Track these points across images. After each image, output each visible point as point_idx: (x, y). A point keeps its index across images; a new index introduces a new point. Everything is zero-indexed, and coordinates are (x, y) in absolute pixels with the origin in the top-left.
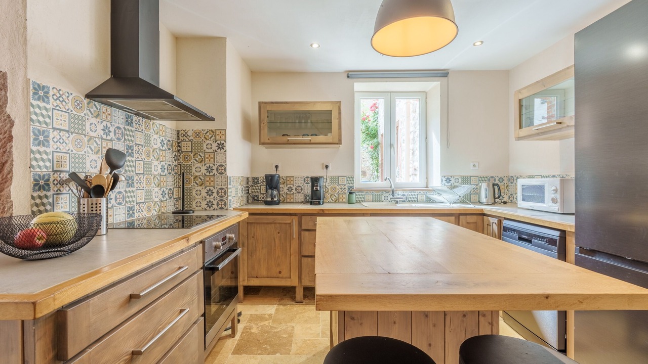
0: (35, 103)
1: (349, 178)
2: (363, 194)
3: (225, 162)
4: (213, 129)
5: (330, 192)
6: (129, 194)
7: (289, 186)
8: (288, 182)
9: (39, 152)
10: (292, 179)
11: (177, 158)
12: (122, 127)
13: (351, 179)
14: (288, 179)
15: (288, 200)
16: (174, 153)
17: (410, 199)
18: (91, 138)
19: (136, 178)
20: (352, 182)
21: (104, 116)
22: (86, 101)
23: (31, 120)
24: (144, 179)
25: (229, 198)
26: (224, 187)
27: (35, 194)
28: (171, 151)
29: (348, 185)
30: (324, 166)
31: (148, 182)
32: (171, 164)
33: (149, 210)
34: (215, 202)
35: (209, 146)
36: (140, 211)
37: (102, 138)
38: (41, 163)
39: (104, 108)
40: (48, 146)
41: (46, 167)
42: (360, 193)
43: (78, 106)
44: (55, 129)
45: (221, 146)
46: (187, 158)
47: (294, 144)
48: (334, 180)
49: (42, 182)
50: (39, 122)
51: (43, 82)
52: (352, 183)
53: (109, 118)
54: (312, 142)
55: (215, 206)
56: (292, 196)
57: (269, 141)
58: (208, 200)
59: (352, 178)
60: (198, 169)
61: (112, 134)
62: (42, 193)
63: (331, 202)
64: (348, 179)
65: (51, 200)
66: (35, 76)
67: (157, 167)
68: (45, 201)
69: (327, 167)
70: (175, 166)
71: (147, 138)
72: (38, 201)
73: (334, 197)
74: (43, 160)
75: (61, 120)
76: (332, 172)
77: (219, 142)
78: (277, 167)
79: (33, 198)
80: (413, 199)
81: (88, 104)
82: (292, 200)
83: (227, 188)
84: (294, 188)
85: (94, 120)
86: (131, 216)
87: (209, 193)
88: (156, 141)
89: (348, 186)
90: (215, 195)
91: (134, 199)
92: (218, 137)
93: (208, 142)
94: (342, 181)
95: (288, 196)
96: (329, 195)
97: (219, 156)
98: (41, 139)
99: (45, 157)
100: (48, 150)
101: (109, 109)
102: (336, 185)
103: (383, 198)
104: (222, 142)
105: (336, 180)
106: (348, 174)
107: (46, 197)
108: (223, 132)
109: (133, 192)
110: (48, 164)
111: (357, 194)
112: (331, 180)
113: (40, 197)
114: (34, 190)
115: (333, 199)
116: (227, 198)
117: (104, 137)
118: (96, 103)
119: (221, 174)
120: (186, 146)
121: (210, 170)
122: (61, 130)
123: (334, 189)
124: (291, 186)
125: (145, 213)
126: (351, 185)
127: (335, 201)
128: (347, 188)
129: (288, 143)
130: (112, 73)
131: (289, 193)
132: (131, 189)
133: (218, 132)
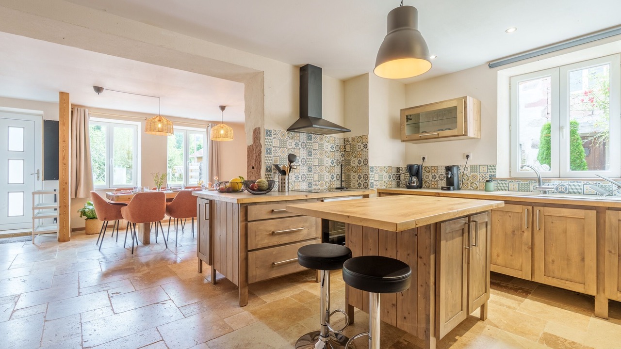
0: (266, 138)
1: (491, 166)
2: (506, 182)
3: (368, 156)
4: (361, 135)
5: (470, 179)
6: (309, 176)
7: (433, 174)
8: (433, 171)
9: (268, 157)
10: (436, 168)
11: (343, 156)
12: (305, 142)
13: (493, 168)
14: (433, 168)
15: (433, 186)
16: (342, 153)
17: (571, 190)
18: (289, 149)
19: (313, 167)
20: (494, 170)
21: (296, 138)
22: (287, 133)
23: (265, 145)
24: (319, 168)
25: (370, 181)
26: (367, 174)
27: (266, 174)
28: (339, 152)
29: (490, 173)
30: (465, 156)
31: (322, 170)
32: (339, 159)
33: (322, 185)
34: (362, 184)
35: (359, 147)
36: (316, 185)
37: (294, 149)
38: (269, 161)
39: (296, 134)
40: (271, 154)
41: (270, 163)
42: (503, 182)
43: (283, 135)
44: (274, 147)
45: (366, 146)
46: (348, 156)
47: (426, 139)
48: (475, 168)
49: (269, 169)
50: (268, 145)
51: (269, 129)
52: (494, 172)
53: (298, 138)
54: (440, 136)
55: (362, 186)
56: (436, 183)
57: (407, 139)
58: (359, 182)
59: (494, 166)
60: (354, 162)
61: (300, 146)
62: (269, 173)
63: (471, 190)
64: (490, 168)
65: (272, 176)
66: (267, 127)
67: (328, 162)
68: (270, 176)
69: (468, 157)
70: (342, 160)
71: (321, 146)
72: (267, 176)
73: (475, 185)
74: (269, 160)
75: (276, 143)
76: (472, 161)
77: (364, 143)
78: (424, 158)
79: (266, 175)
80: (575, 191)
81: (288, 133)
82: (436, 186)
83: (369, 174)
84: (437, 176)
85: (291, 141)
86: (310, 187)
87: (360, 177)
88: (327, 146)
89: (489, 175)
90: (362, 178)
91: (312, 179)
92: (364, 141)
93: (359, 144)
94: (483, 170)
95: (433, 183)
96: (470, 183)
97: (364, 153)
98: (269, 151)
99: (270, 159)
100: (271, 156)
101: (298, 134)
102: (477, 174)
103: (531, 188)
104: (366, 143)
105: (477, 169)
106: (489, 163)
107: (270, 175)
108: (366, 137)
109: (311, 175)
110: (271, 161)
111: (500, 182)
112: (472, 169)
113: (268, 175)
114: (266, 172)
115: (473, 186)
116: (369, 181)
117: (296, 148)
118: (292, 133)
119: (366, 165)
120: (348, 148)
121: (359, 162)
122: (276, 147)
123: (474, 177)
124: (435, 174)
125: (319, 187)
126: (493, 173)
127: (476, 189)
128: (488, 176)
129: (421, 139)
130: (300, 116)
131: (433, 180)
132: (310, 173)
133: (364, 137)
